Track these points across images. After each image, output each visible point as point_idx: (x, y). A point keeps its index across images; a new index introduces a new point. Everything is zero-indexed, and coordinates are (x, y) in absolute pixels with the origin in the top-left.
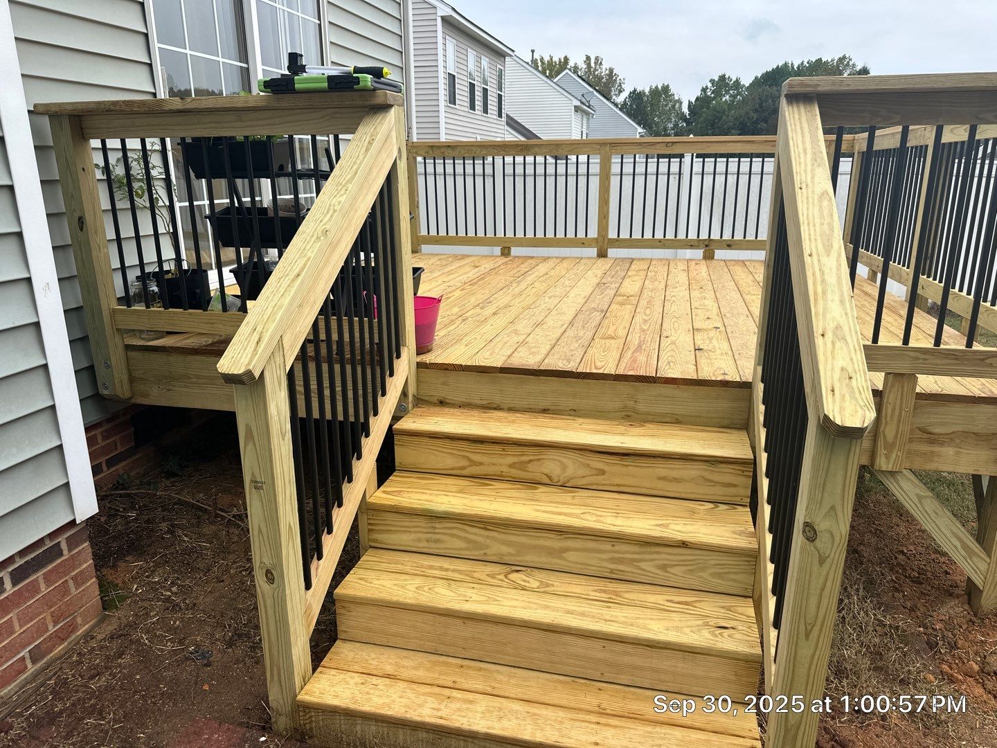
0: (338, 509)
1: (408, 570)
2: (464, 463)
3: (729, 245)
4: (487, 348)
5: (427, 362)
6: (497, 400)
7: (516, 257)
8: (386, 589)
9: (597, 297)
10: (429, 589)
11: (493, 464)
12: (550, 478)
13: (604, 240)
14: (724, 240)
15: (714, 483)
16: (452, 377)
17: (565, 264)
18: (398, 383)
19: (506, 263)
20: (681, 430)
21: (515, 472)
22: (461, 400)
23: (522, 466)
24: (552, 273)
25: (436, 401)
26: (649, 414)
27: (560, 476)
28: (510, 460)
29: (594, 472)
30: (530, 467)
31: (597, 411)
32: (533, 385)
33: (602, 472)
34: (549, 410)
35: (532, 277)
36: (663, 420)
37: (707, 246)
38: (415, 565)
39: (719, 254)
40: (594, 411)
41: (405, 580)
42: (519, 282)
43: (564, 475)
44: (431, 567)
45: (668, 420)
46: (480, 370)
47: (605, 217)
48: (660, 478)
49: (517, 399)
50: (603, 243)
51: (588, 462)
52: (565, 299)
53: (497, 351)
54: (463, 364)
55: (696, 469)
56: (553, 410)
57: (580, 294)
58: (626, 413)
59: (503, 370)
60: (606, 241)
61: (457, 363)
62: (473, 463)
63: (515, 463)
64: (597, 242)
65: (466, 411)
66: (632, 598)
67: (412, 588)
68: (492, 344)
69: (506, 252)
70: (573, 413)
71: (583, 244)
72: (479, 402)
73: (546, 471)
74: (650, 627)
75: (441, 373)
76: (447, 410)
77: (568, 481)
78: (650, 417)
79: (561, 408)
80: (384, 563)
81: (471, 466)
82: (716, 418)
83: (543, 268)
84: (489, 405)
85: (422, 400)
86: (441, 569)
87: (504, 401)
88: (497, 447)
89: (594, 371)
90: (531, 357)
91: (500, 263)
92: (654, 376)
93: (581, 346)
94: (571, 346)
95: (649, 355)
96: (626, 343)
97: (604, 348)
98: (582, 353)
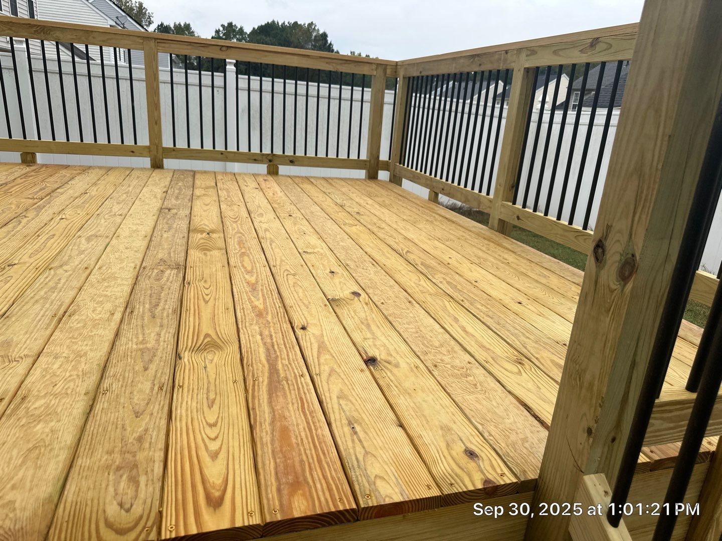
3: (292, 161)
7: (43, 166)
9: (165, 235)
13: (157, 149)
14: (287, 156)
17: (112, 177)
19: (26, 175)
24: (93, 192)
35: (63, 197)
37: (270, 161)
39: (283, 169)
42: (40, 208)
47: (156, 123)
50: (157, 152)
52: (114, 242)
57: (137, 231)
60: (160, 151)
64: (150, 151)
69: (28, 159)
71: (133, 152)
83: (79, 184)
91: (17, 174)
92: (354, 506)
93: (156, 388)
94: (135, 393)
95: (301, 399)
96: (245, 362)
97: (208, 391)
98: (163, 422)
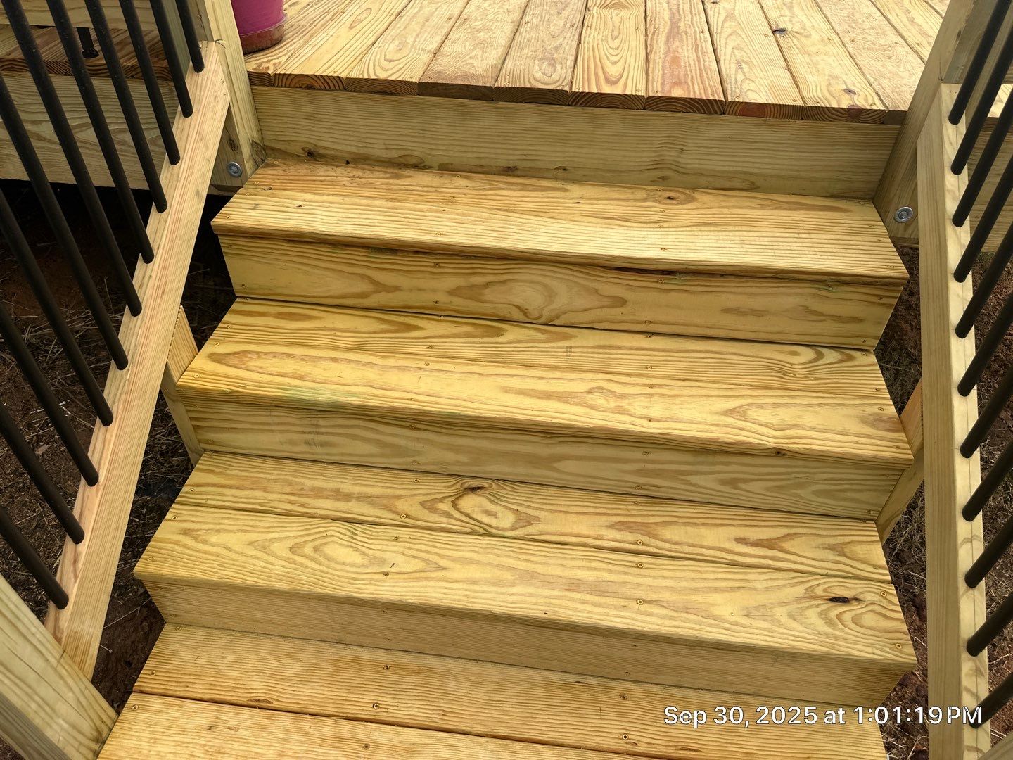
0: (103, 428)
1: (275, 504)
2: (363, 287)
4: (392, 32)
5: (270, 72)
6: (417, 148)
8: (234, 556)
10: (316, 549)
11: (420, 290)
12: (524, 312)
15: (822, 316)
16: (325, 103)
18: (207, 128)
20: (762, 207)
21: (459, 303)
22: (349, 149)
23: (473, 292)
25: (301, 152)
26: (702, 174)
27: (543, 309)
28: (452, 282)
29: (606, 302)
30: (489, 294)
31: (609, 171)
32: (487, 120)
33: (622, 302)
34: (516, 168)
36: (728, 184)
38: (288, 489)
40: (601, 170)
41: (269, 529)
43: (551, 307)
44: (318, 493)
45: (736, 184)
46: (379, 88)
48: (727, 311)
49: (456, 148)
51: (596, 286)
53: (410, 41)
54: (343, 75)
55: (797, 294)
56: (524, 169)
58: (660, 174)
59: (426, 89)
61: (329, 72)
62: (380, 287)
63: (459, 288)
65: (359, 173)
66: (677, 539)
67: (281, 549)
68: (401, 23)
70: (561, 174)
72: (384, 154)
73: (518, 301)
74: (717, 611)
75: (301, 95)
76: (322, 171)
77: (558, 317)
78: (703, 181)
79: (539, 165)
80: (230, 487)
81: (375, 292)
82: (823, 179)
84: (402, 160)
85: (273, 149)
86: (339, 495)
87: (428, 152)
88: (424, 260)
89: (607, 89)
90: (478, 52)
92: (723, 99)
93: (568, 25)
94: (551, 25)
95: (697, 45)
96: (648, 18)
97: (613, 31)
98: (575, 43)
